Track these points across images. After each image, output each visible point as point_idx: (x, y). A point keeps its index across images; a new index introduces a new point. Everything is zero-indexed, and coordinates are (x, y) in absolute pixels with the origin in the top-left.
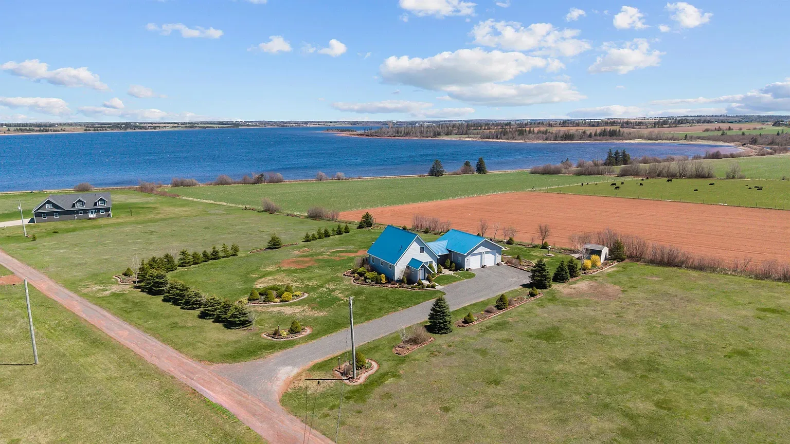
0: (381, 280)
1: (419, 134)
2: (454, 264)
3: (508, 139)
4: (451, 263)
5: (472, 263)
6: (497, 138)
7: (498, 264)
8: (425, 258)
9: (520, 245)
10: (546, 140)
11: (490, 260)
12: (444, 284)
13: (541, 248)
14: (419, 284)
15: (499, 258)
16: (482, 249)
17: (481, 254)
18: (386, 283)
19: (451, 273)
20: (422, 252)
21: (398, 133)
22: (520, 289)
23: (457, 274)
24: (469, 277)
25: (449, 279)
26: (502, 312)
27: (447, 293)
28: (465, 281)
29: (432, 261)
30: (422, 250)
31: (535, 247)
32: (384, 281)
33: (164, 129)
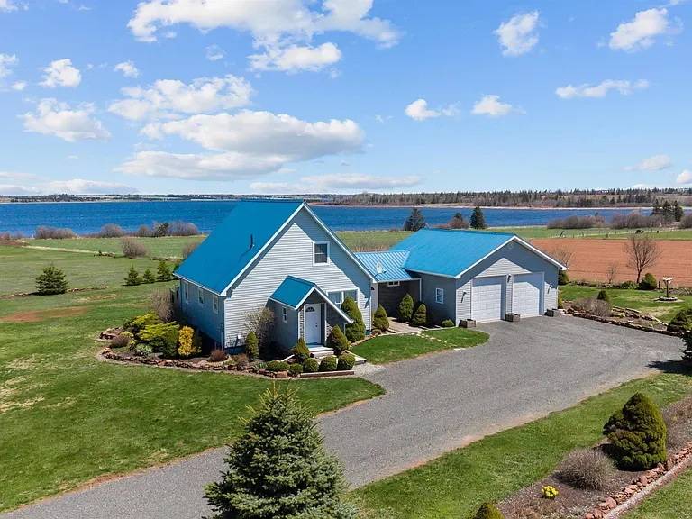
0: (178, 345)
1: (398, 202)
2: (423, 307)
3: (508, 206)
4: (417, 305)
5: (477, 305)
6: (495, 205)
7: (550, 314)
8: (331, 280)
9: (582, 284)
10: (557, 206)
11: (529, 300)
12: (386, 360)
13: (638, 289)
14: (299, 358)
15: (552, 296)
16: (505, 267)
17: (501, 280)
18: (192, 356)
19: (416, 331)
20: (321, 258)
21: (373, 201)
22: (658, 378)
23: (431, 334)
24: (470, 343)
25: (404, 348)
26: (650, 484)
27: (389, 391)
28: (459, 353)
29: (355, 292)
30: (322, 253)
31: (626, 286)
32: (186, 347)
33: (104, 201)
